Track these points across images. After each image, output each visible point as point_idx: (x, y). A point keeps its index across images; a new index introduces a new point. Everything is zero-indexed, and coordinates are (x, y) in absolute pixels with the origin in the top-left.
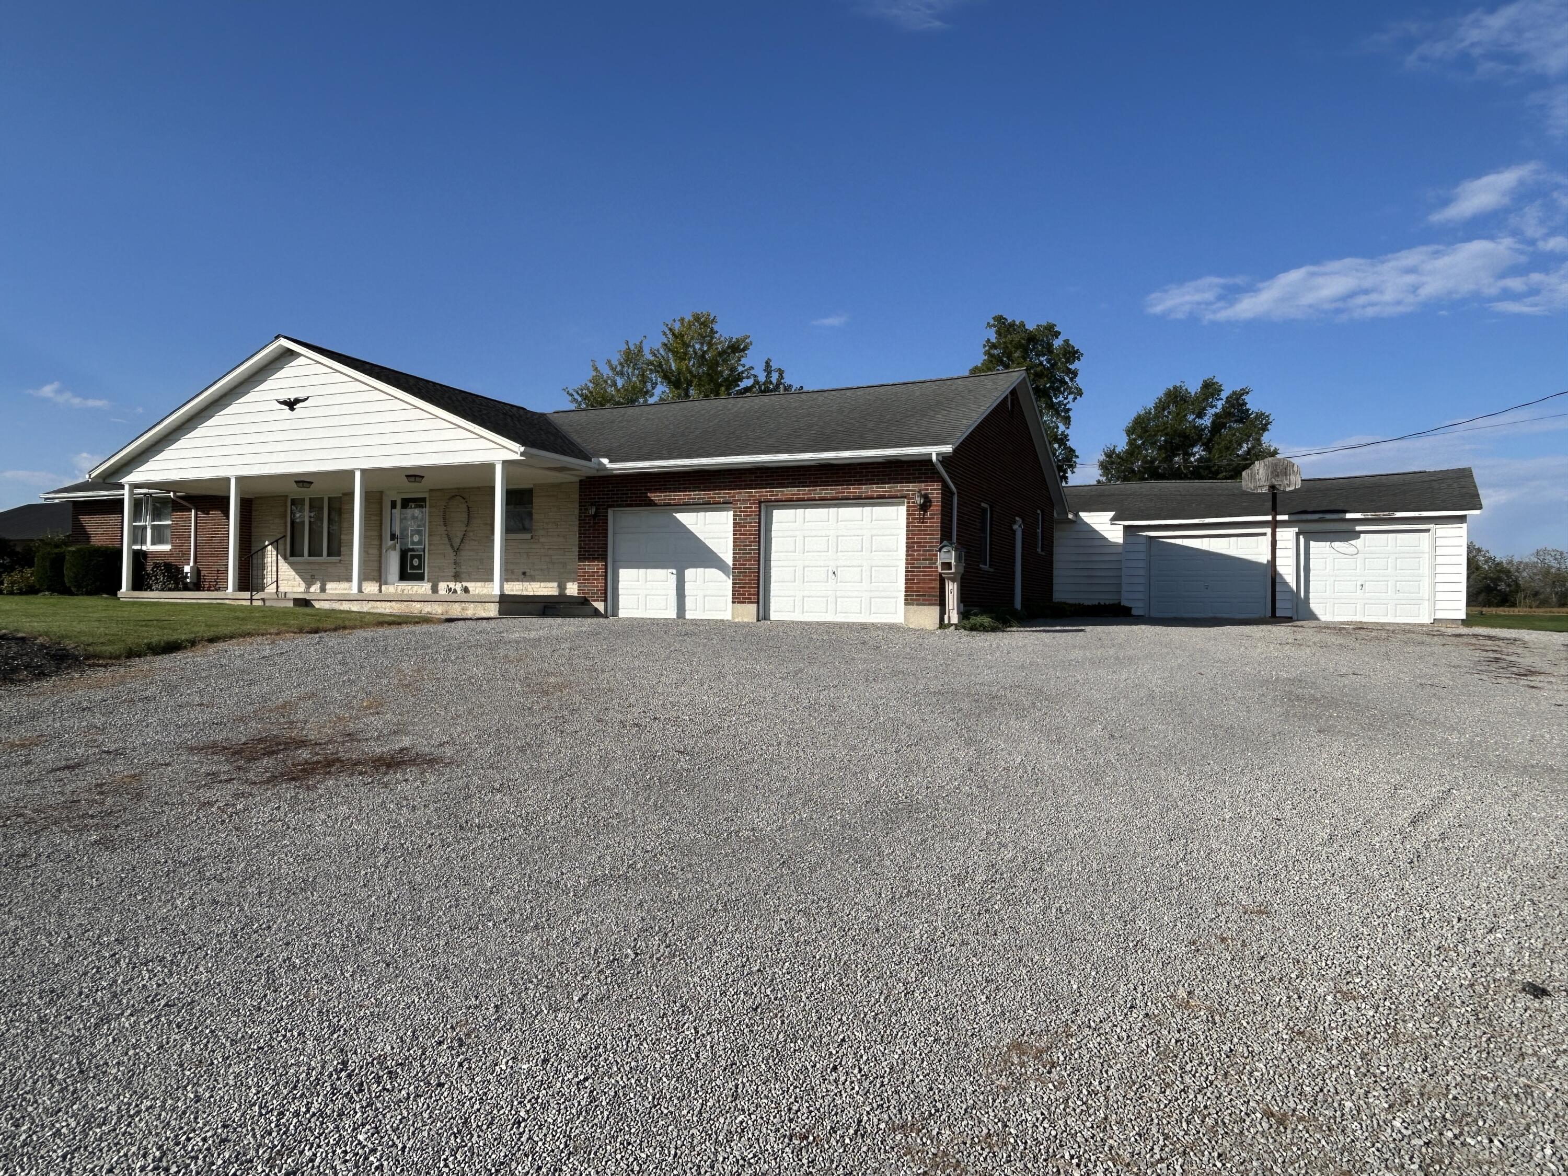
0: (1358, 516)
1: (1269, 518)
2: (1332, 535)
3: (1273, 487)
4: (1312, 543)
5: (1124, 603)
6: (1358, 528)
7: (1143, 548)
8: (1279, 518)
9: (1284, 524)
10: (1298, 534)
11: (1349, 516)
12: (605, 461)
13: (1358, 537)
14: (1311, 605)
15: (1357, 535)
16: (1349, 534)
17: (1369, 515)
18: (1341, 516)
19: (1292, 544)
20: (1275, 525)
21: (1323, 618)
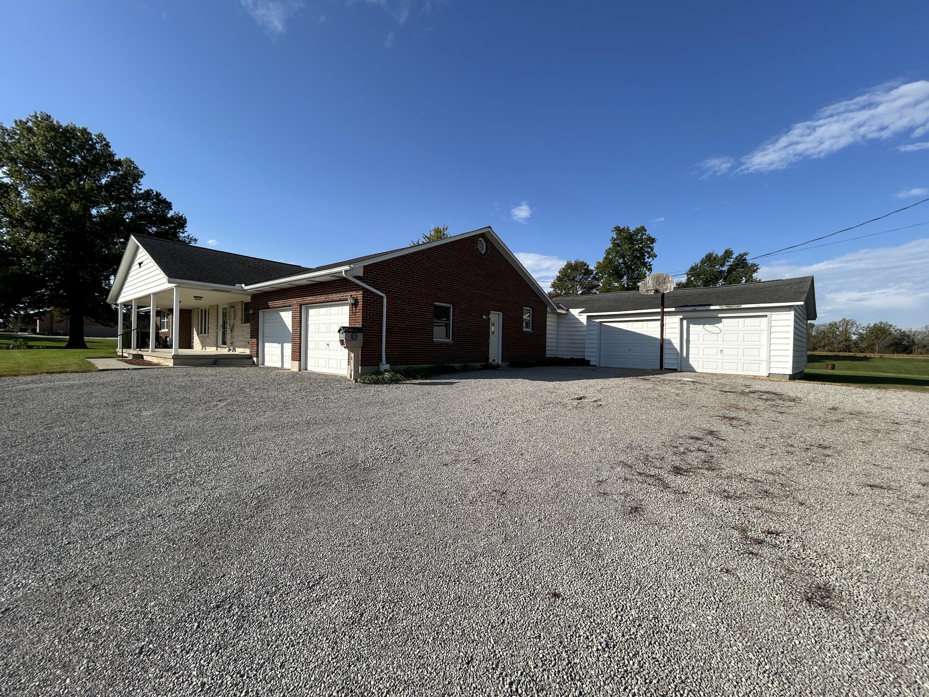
0: (717, 307)
1: (659, 310)
2: (703, 320)
3: (657, 291)
4: (691, 325)
5: (586, 358)
6: (720, 315)
7: (596, 328)
8: (665, 310)
9: (670, 313)
10: (681, 320)
11: (712, 308)
12: (243, 285)
13: (721, 322)
14: (690, 362)
15: (719, 320)
16: (715, 320)
17: (724, 307)
18: (707, 308)
19: (678, 325)
20: (663, 314)
21: (698, 370)
